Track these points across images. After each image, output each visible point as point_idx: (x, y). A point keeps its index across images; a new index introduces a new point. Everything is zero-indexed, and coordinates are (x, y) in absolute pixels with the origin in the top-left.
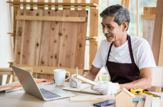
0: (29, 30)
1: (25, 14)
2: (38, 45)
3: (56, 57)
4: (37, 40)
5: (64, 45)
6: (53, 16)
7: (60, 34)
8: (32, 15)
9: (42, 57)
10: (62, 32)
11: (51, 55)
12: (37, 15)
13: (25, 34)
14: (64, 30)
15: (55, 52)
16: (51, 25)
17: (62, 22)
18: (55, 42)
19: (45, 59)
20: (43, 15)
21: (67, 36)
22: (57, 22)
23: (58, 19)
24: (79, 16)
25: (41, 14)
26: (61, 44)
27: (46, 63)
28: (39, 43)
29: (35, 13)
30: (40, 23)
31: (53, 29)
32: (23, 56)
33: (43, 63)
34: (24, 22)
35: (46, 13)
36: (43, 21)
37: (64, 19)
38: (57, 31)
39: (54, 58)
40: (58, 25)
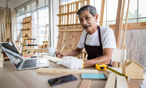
0: (62, 35)
1: (61, 29)
2: (65, 41)
3: (71, 46)
4: (65, 39)
5: (74, 41)
6: (71, 29)
7: (73, 37)
8: (64, 29)
9: (66, 46)
10: (74, 36)
11: (69, 45)
12: (66, 29)
13: (61, 37)
14: (75, 35)
15: (70, 44)
16: (70, 33)
17: (74, 31)
18: (71, 40)
19: (67, 47)
20: (68, 29)
21: (75, 37)
22: (72, 32)
23: (72, 30)
24: (81, 28)
25: (67, 29)
26: (73, 41)
27: (67, 48)
28: (65, 40)
29: (65, 28)
30: (66, 32)
31: (71, 35)
32: (60, 45)
33: (66, 48)
34: (61, 32)
35: (69, 28)
36: (67, 32)
37: (74, 30)
38: (72, 35)
39: (70, 46)
40: (73, 33)
